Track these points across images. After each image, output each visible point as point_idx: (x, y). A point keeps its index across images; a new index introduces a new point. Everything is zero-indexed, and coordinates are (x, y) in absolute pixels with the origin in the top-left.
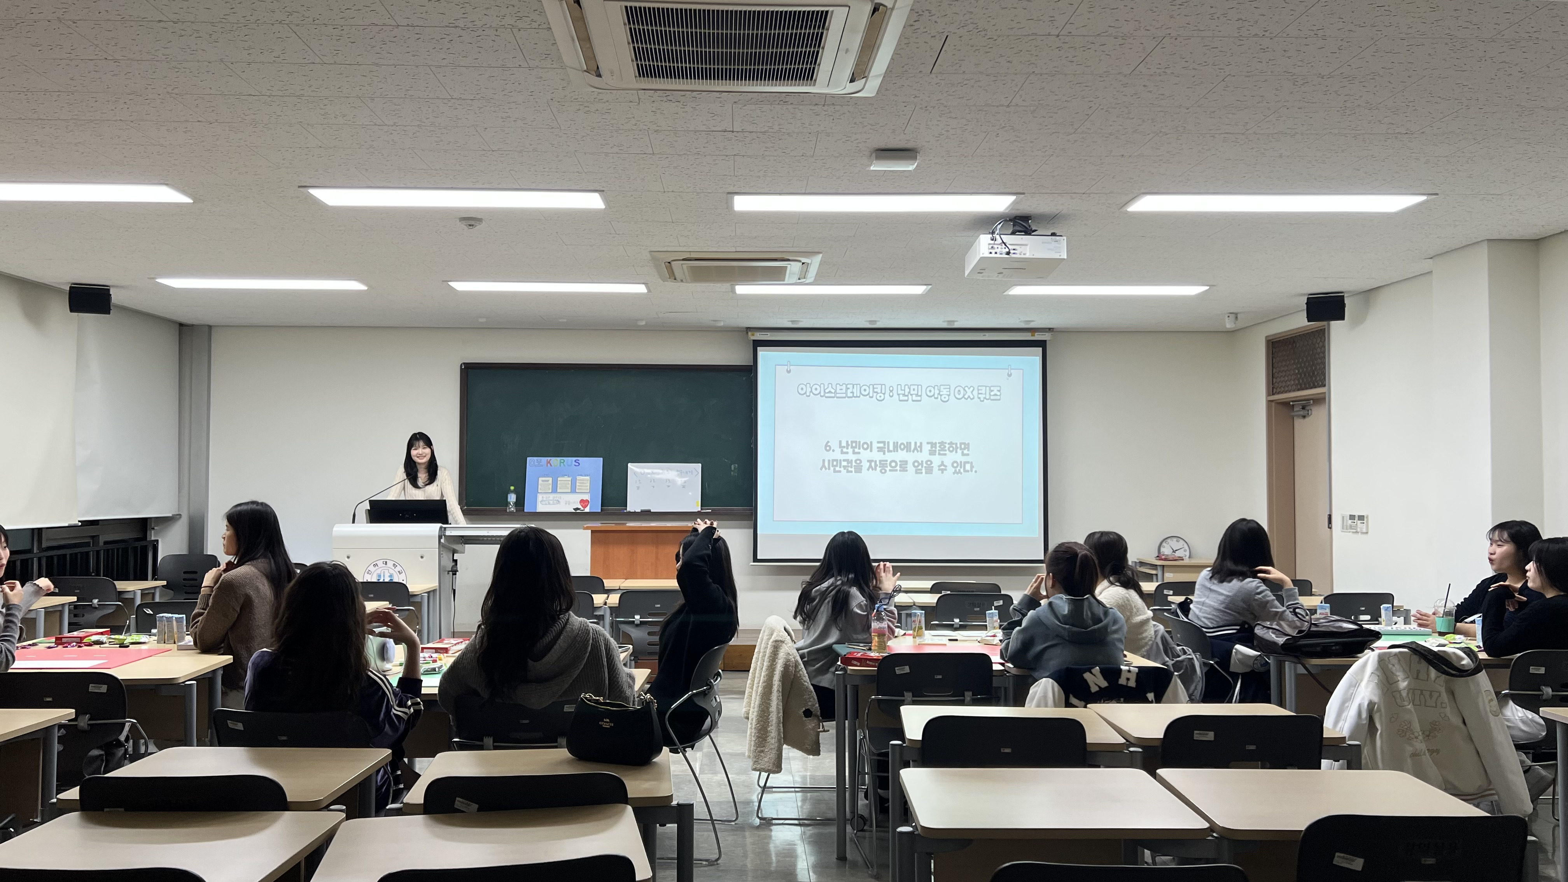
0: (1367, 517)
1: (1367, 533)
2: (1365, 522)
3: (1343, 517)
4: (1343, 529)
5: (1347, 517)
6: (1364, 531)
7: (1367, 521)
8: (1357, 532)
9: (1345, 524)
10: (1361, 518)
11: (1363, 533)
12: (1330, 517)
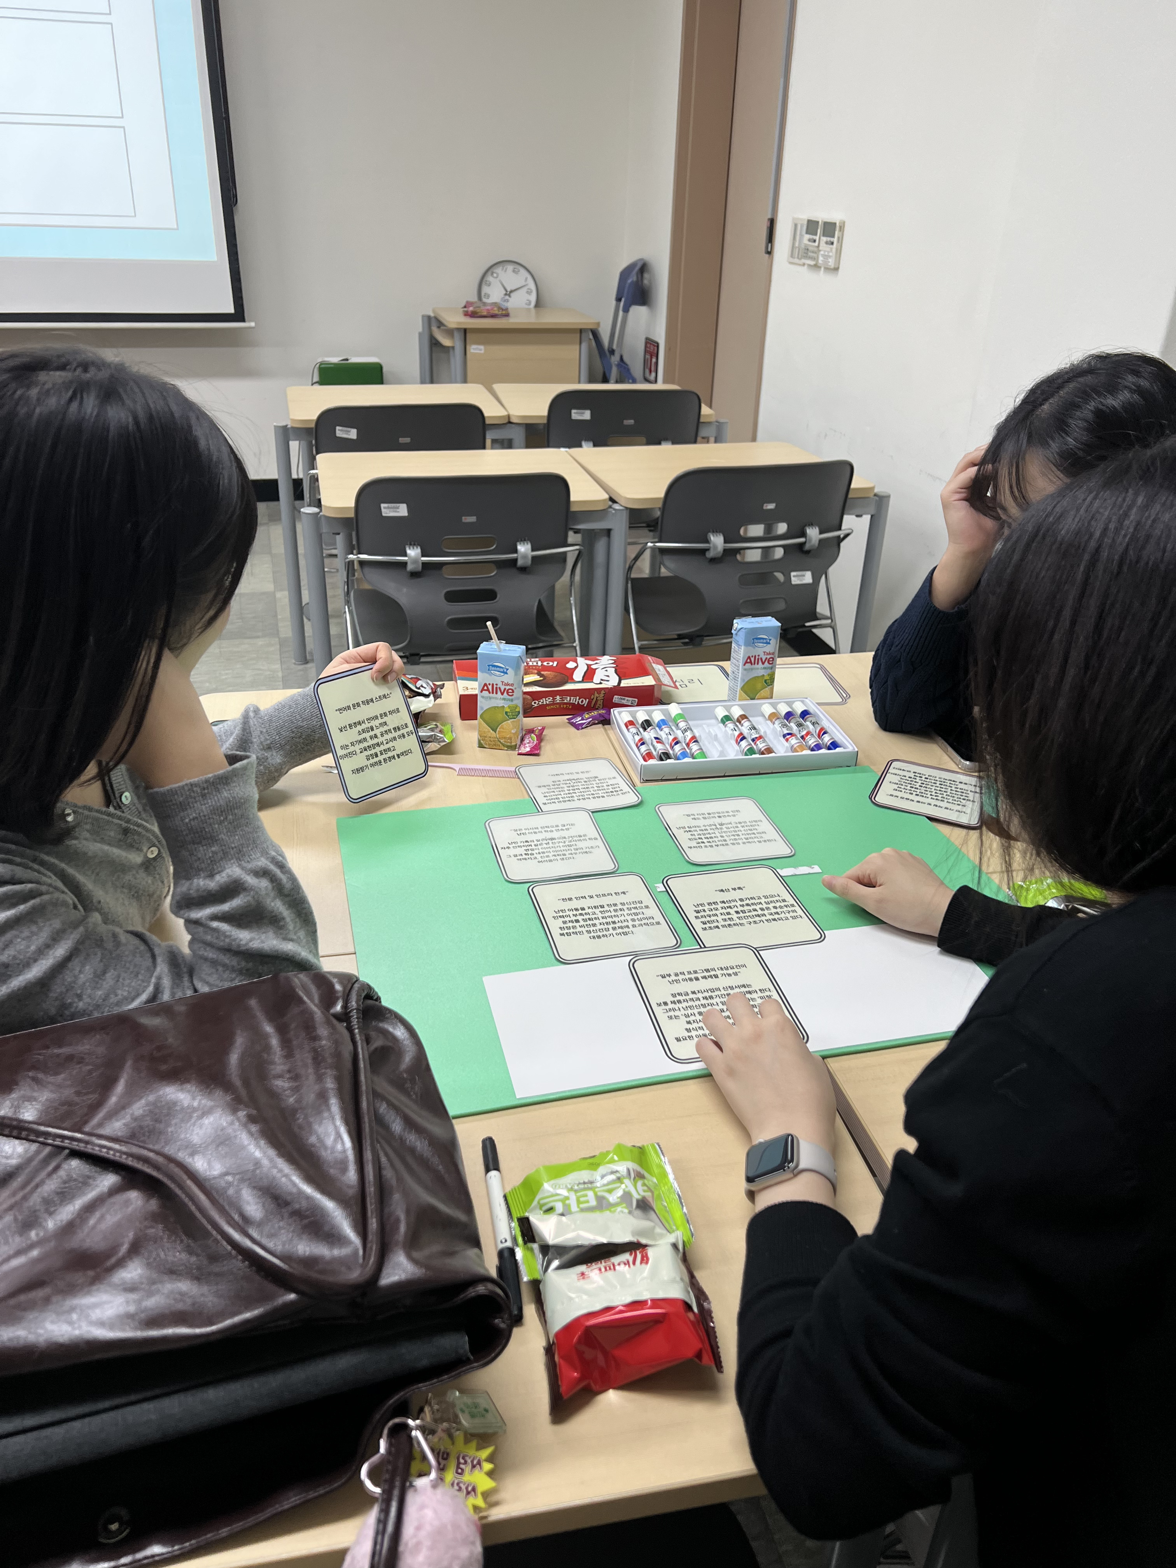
0: (842, 228)
1: (836, 269)
2: (835, 240)
3: (796, 225)
4: (792, 256)
5: (802, 226)
6: (831, 263)
7: (840, 240)
8: (816, 267)
9: (797, 244)
10: (830, 229)
11: (827, 269)
12: (772, 223)
